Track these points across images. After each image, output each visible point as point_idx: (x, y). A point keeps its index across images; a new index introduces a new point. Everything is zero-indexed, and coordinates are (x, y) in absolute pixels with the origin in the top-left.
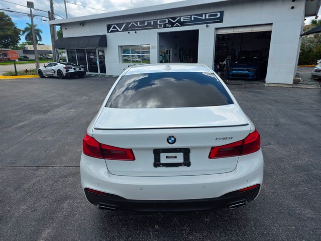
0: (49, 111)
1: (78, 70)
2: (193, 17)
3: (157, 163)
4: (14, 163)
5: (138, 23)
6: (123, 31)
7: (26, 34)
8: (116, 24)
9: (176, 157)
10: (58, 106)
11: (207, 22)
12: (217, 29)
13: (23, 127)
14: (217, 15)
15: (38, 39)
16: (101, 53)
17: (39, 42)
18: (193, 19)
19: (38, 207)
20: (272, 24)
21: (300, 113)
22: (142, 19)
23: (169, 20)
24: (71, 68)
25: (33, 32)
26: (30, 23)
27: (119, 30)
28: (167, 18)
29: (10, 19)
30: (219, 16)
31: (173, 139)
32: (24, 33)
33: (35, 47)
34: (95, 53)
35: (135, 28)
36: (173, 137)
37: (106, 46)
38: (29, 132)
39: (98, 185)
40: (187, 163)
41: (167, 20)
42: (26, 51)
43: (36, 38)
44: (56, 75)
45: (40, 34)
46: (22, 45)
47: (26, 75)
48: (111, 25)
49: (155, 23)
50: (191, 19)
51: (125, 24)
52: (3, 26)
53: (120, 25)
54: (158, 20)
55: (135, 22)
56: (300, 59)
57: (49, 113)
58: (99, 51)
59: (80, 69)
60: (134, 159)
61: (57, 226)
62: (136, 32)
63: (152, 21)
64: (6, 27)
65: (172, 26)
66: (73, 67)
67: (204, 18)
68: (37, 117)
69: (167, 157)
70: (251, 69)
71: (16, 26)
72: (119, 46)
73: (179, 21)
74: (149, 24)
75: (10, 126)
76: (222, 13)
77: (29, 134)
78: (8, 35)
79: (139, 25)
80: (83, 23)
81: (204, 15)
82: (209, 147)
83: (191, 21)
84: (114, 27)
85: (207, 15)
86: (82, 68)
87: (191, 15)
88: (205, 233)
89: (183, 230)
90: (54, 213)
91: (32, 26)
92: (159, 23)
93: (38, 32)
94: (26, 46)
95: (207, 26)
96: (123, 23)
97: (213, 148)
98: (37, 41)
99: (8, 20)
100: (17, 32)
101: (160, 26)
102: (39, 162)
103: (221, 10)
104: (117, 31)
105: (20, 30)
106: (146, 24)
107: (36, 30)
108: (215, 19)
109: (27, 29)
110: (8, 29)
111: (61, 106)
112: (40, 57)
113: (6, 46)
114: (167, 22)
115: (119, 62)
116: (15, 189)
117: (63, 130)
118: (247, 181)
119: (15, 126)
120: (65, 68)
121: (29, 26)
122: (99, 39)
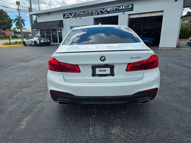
0: (29, 61)
1: (46, 41)
2: (115, 8)
3: (94, 74)
4: (9, 85)
5: (82, 12)
6: (73, 17)
7: (16, 22)
8: (69, 13)
9: (105, 71)
10: (34, 59)
11: (123, 11)
12: (129, 15)
13: (14, 68)
14: (129, 6)
15: (23, 25)
16: (59, 31)
17: (23, 27)
18: (115, 9)
19: (23, 106)
20: (163, 11)
21: (181, 61)
22: (84, 10)
23: (100, 10)
25: (20, 21)
26: (18, 16)
27: (71, 17)
28: (99, 9)
29: (6, 14)
30: (130, 7)
31: (104, 58)
32: (14, 22)
33: (21, 30)
35: (80, 16)
36: (104, 57)
37: (62, 26)
38: (18, 71)
39: (58, 87)
40: (112, 74)
41: (99, 10)
42: (16, 32)
43: (22, 25)
44: (33, 44)
45: (24, 22)
46: (14, 29)
47: (16, 44)
49: (92, 12)
50: (114, 9)
51: (74, 13)
52: (2, 17)
53: (71, 14)
54: (93, 10)
55: (80, 12)
56: (180, 35)
57: (29, 62)
58: (58, 30)
59: (47, 41)
60: (80, 72)
61: (34, 115)
62: (80, 18)
63: (90, 11)
64: (4, 18)
65: (102, 14)
66: (43, 39)
67: (121, 8)
68: (22, 64)
69: (100, 71)
70: (151, 39)
71: (10, 17)
72: (70, 27)
73: (106, 11)
74: (88, 13)
75: (6, 68)
76: (132, 5)
77: (17, 72)
78: (5, 23)
79: (82, 14)
80: (49, 13)
81: (121, 7)
82: (126, 63)
83: (114, 10)
84: (68, 15)
85: (124, 6)
86: (49, 40)
87: (114, 7)
88: (123, 119)
89: (110, 118)
90: (32, 109)
91: (19, 17)
92: (94, 12)
93: (23, 21)
94: (16, 30)
95: (124, 13)
96: (73, 13)
97: (129, 64)
98: (22, 26)
99: (5, 14)
100: (10, 21)
101: (95, 14)
102: (23, 85)
103: (132, 3)
104: (69, 17)
105: (12, 20)
106: (86, 13)
107: (22, 20)
108: (128, 9)
109: (16, 19)
110: (5, 19)
111: (37, 59)
112: (24, 36)
113: (4, 29)
114: (99, 11)
116: (9, 98)
117: (37, 70)
118: (150, 85)
119: (9, 68)
120: (38, 40)
121: (17, 18)
122: (58, 23)
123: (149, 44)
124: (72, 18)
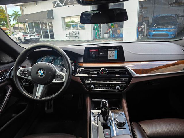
1: (33, 37)
7: (13, 17)
8: (59, 1)
16: (50, 24)
24: (28, 36)
34: (46, 24)
35: (73, 3)
37: (53, 18)
44: (18, 41)
46: (13, 24)
48: (55, 2)
51: (65, 0)
53: (62, 1)
58: (49, 22)
62: (74, 6)
66: (29, 35)
72: (62, 18)
80: (36, 3)
84: (58, 3)
86: (36, 35)
99: (2, 9)
104: (60, 6)
115: (63, 30)
120: (23, 36)
121: (14, 12)
122: (47, 13)
123: (169, 37)
124: (63, 6)
